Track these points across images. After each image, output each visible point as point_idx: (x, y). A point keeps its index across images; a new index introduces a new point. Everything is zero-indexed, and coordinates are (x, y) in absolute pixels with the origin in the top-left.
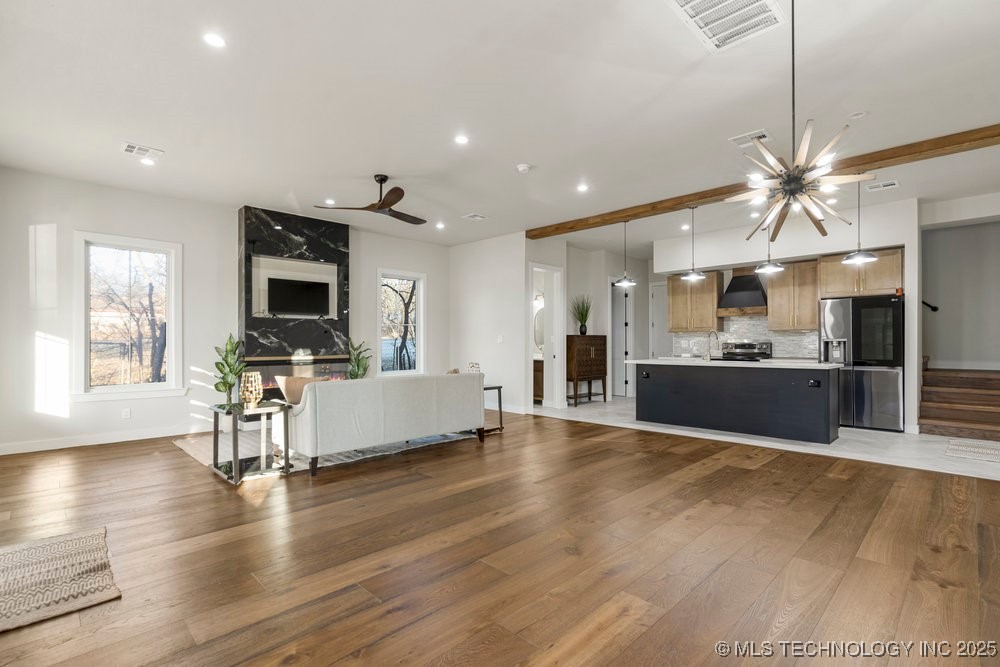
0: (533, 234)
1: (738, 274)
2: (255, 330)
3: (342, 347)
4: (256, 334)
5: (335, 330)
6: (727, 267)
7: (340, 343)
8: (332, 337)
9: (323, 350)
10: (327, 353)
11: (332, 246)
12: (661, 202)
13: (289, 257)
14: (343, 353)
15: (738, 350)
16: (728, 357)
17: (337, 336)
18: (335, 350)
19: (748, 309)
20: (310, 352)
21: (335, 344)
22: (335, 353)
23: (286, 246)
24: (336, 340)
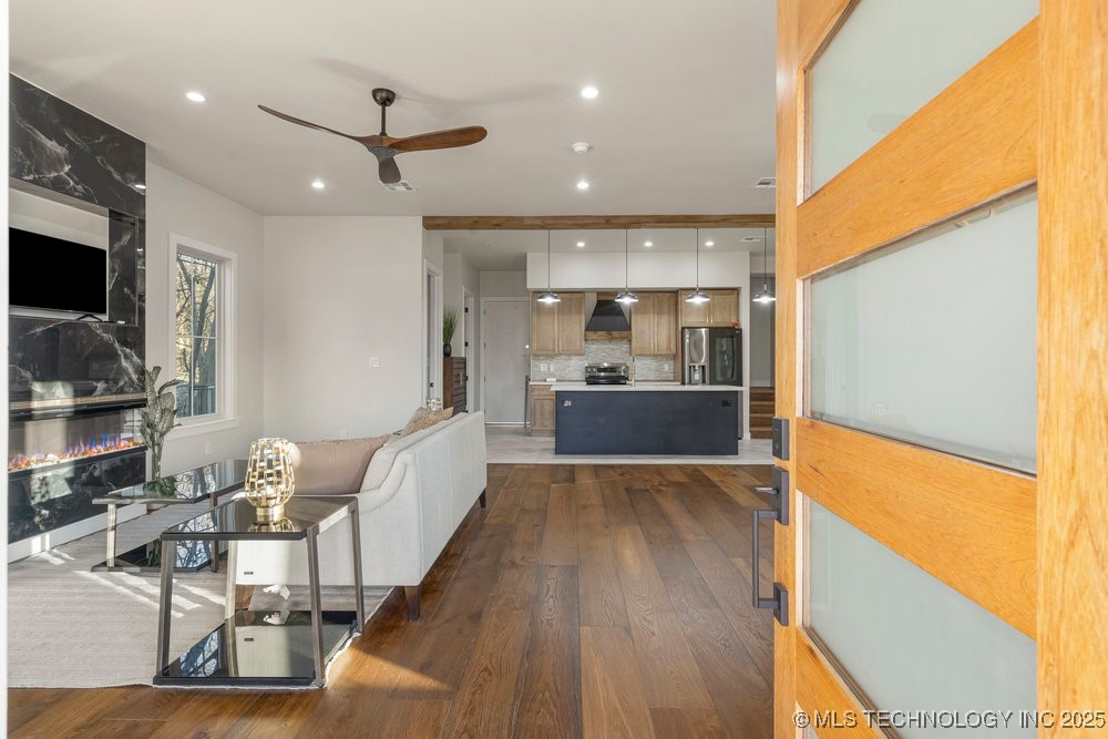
0: (431, 223)
1: (603, 298)
3: (134, 377)
5: (123, 345)
6: (591, 291)
7: (131, 370)
8: (117, 359)
9: (100, 386)
10: (108, 391)
11: (117, 177)
12: (616, 217)
14: (134, 390)
15: (602, 374)
16: (591, 380)
17: (126, 357)
18: (122, 383)
19: (616, 334)
21: (121, 371)
22: (121, 391)
24: (125, 364)
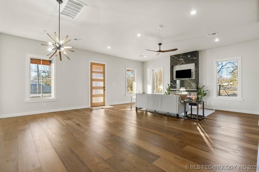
2: (172, 83)
4: (172, 84)
5: (192, 82)
7: (194, 86)
8: (191, 84)
9: (188, 88)
10: (190, 89)
13: (180, 65)
14: (194, 89)
17: (193, 84)
18: (192, 88)
20: (185, 88)
23: (179, 62)
24: (192, 85)
